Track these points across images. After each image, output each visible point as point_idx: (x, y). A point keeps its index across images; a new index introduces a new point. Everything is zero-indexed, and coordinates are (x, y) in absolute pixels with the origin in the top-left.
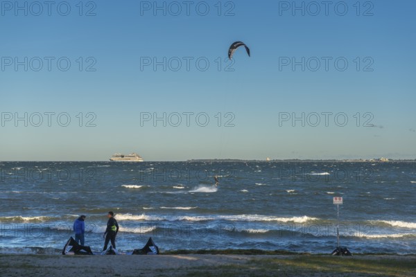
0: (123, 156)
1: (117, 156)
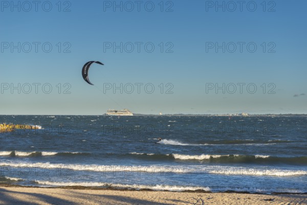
0: (116, 112)
1: (111, 111)
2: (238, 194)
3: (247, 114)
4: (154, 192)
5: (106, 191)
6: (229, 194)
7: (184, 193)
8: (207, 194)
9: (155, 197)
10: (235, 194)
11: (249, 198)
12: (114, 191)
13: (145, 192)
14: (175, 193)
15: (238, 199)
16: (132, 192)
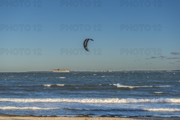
0: (58, 70)
1: (55, 70)
2: (108, 118)
3: (111, 71)
4: (58, 117)
5: (29, 117)
6: (103, 118)
7: (76, 118)
8: (90, 118)
13: (53, 118)
14: (71, 118)
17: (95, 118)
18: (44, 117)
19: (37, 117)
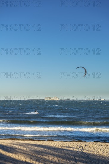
0: (50, 98)
1: (47, 98)
2: (101, 143)
4: (55, 142)
5: (29, 141)
6: (96, 143)
7: (72, 142)
8: (84, 143)
9: (56, 145)
10: (99, 143)
11: (107, 145)
12: (33, 141)
13: (50, 142)
14: (67, 142)
15: (102, 146)
16: (43, 142)
17: (89, 143)
18: (42, 141)
19: (36, 141)
